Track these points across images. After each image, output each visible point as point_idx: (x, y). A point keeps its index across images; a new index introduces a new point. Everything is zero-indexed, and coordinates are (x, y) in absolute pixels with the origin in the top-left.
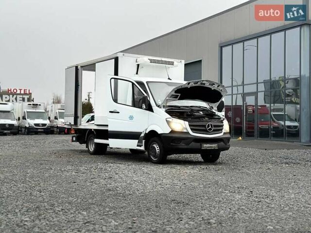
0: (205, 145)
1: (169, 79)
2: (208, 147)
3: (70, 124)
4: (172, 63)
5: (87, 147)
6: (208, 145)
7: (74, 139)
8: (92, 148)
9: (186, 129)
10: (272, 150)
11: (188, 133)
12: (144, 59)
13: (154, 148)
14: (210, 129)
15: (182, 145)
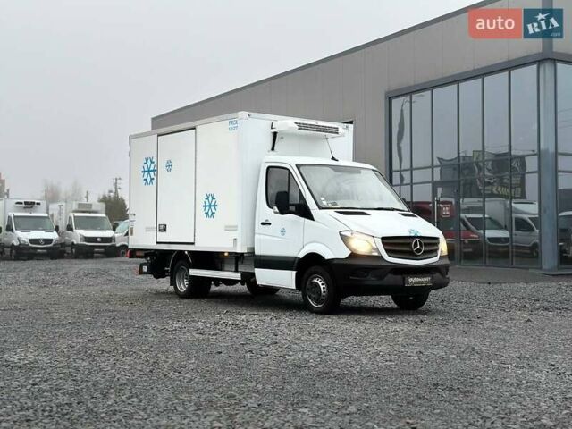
0: (411, 280)
1: (333, 159)
2: (416, 283)
4: (335, 131)
5: (173, 283)
6: (416, 279)
7: (145, 269)
8: (183, 286)
9: (377, 250)
10: (501, 283)
11: (380, 257)
12: (286, 123)
13: (317, 285)
14: (419, 250)
15: (372, 280)
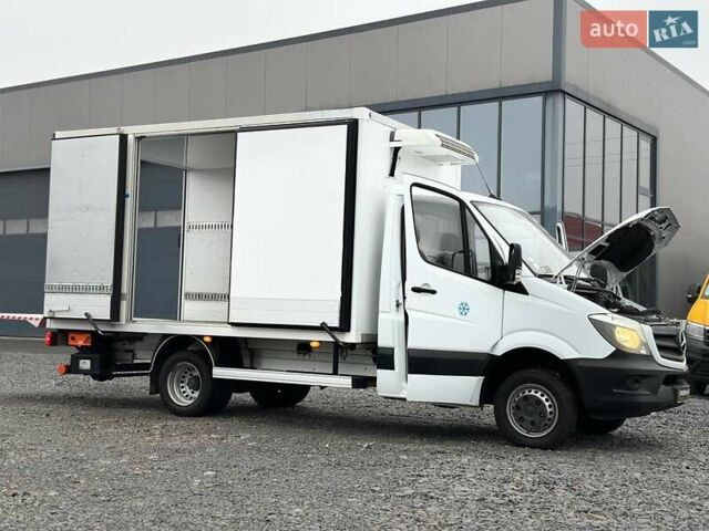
3: (88, 319)
7: (85, 364)
9: (648, 348)
